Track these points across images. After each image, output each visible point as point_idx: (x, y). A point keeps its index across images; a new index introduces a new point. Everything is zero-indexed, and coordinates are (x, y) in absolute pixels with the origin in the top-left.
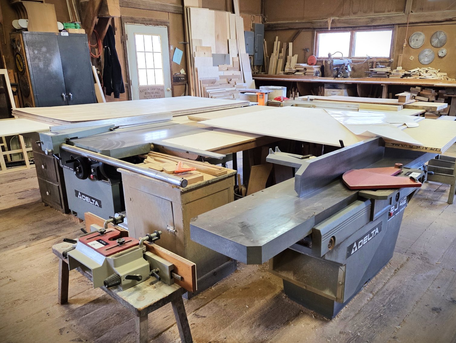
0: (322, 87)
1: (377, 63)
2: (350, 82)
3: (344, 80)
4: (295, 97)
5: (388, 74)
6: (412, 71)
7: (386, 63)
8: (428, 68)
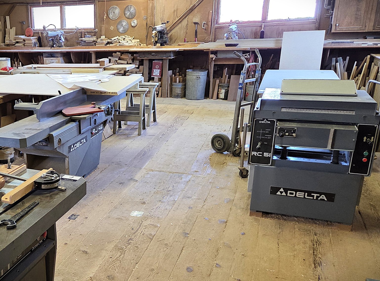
0: (41, 56)
1: (85, 33)
2: (65, 51)
3: (59, 49)
4: (18, 66)
5: (95, 43)
6: (113, 39)
7: (92, 33)
8: (125, 37)
